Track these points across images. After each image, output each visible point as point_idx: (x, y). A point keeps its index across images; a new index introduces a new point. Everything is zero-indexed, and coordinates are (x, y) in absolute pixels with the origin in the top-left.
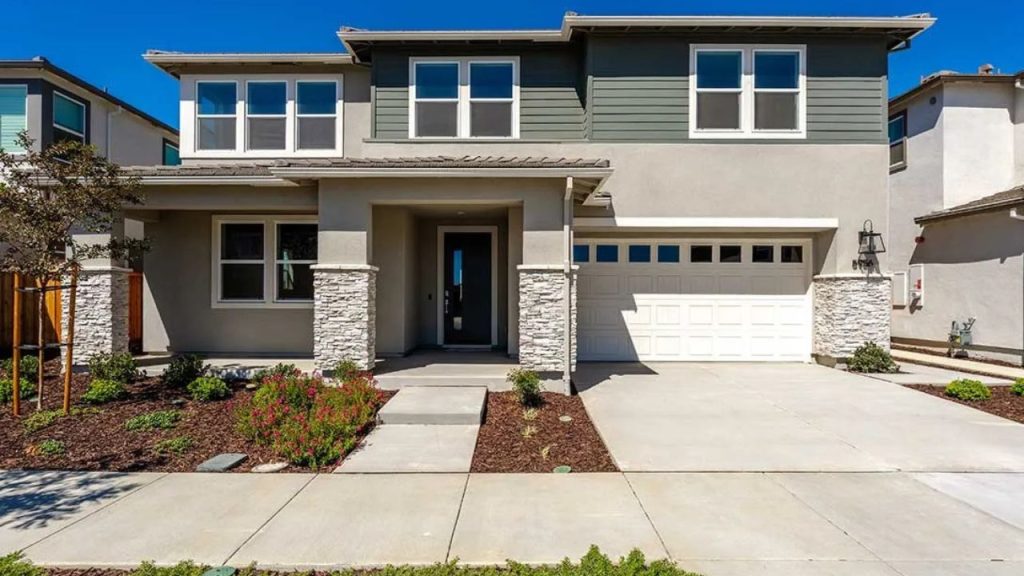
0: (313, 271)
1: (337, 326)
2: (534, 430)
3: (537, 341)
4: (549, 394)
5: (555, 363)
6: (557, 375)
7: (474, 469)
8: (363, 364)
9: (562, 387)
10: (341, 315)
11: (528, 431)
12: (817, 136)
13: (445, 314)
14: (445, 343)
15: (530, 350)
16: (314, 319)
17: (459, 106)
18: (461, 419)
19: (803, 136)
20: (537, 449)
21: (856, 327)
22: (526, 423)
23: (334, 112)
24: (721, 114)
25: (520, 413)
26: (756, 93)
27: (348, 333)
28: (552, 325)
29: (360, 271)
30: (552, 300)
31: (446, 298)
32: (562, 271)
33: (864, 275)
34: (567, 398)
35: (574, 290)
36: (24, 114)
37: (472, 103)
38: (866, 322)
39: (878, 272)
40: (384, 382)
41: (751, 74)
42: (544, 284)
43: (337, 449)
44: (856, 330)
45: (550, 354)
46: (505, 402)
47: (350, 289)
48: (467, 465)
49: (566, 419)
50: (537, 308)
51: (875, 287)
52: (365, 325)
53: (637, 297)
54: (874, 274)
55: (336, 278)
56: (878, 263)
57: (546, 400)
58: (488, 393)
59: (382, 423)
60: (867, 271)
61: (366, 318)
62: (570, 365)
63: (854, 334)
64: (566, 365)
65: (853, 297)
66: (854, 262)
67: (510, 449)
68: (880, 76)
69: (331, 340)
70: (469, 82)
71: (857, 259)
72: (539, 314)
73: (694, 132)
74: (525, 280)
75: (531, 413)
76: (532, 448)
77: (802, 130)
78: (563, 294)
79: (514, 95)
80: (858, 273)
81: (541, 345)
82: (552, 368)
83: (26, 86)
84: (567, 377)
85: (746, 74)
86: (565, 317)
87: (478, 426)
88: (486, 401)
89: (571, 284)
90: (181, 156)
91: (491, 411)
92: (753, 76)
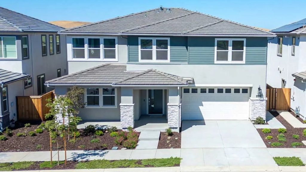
0: (120, 106)
1: (126, 118)
2: (169, 141)
3: (172, 121)
4: (174, 132)
5: (176, 126)
6: (176, 128)
7: (158, 148)
8: (132, 126)
9: (177, 131)
10: (127, 115)
11: (168, 142)
12: (248, 63)
13: (149, 105)
14: (149, 113)
15: (170, 123)
16: (120, 116)
17: (153, 51)
18: (155, 139)
19: (244, 63)
20: (169, 145)
21: (257, 112)
22: (168, 140)
23: (115, 47)
24: (223, 57)
25: (167, 138)
26: (232, 52)
27: (129, 119)
28: (175, 117)
29: (131, 106)
30: (175, 112)
31: (149, 100)
32: (177, 105)
33: (259, 99)
34: (178, 133)
35: (180, 109)
36: (15, 44)
37: (156, 51)
38: (259, 111)
39: (263, 98)
40: (137, 130)
41: (231, 46)
42: (174, 108)
43: (135, 146)
44: (257, 113)
45: (175, 123)
46: (164, 135)
47: (129, 109)
48: (157, 148)
49: (176, 138)
50: (172, 114)
51: (262, 102)
52: (132, 118)
53: (203, 103)
54: (262, 99)
55: (126, 107)
56: (263, 96)
57: (174, 134)
58: (161, 132)
59: (140, 140)
60: (260, 98)
61: (133, 116)
62: (179, 126)
63: (256, 114)
64: (178, 125)
65: (256, 105)
66: (257, 96)
67: (164, 145)
68: (265, 47)
69: (125, 121)
70: (156, 44)
71: (257, 95)
72: (172, 115)
73: (216, 62)
74: (169, 107)
75: (169, 138)
76: (168, 144)
77: (244, 62)
78: (178, 110)
79: (168, 48)
80: (258, 98)
81: (173, 122)
82: (175, 127)
83: (15, 37)
84: (178, 129)
85: (230, 46)
86: (178, 116)
87: (158, 141)
88: (160, 135)
89: (179, 108)
90: (68, 60)
91: (161, 137)
92: (232, 47)
